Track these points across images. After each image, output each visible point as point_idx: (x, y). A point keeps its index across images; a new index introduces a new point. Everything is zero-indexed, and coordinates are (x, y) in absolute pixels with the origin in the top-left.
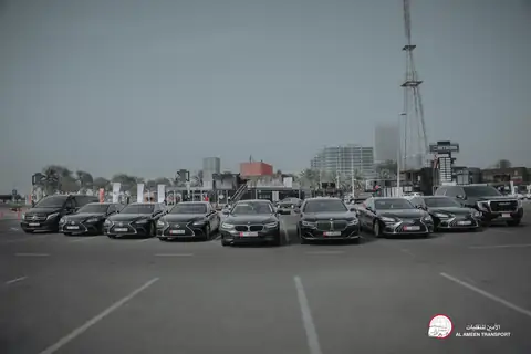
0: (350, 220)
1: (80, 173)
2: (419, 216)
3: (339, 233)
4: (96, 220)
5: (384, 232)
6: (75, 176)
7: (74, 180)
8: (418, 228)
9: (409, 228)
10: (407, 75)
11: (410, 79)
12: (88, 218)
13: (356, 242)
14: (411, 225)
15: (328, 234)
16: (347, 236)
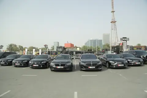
0: (98, 62)
2: (123, 61)
3: (94, 67)
6: (18, 47)
8: (123, 65)
9: (120, 65)
13: (100, 70)
14: (121, 64)
15: (90, 67)
16: (97, 68)
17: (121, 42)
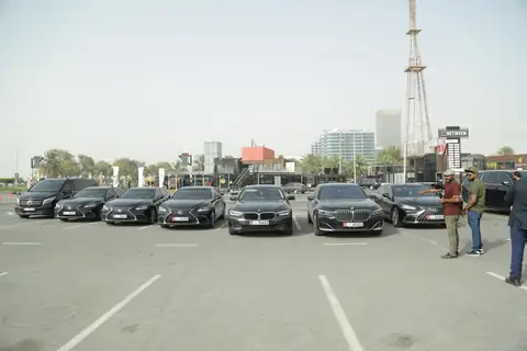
0: (373, 208)
1: (81, 157)
3: (361, 224)
4: (94, 205)
5: (405, 221)
6: (77, 159)
7: (75, 164)
8: (441, 217)
9: (433, 217)
10: (411, 60)
11: (414, 64)
12: (85, 203)
13: (377, 234)
14: (435, 214)
15: (349, 225)
16: (371, 227)
17: (442, 142)
